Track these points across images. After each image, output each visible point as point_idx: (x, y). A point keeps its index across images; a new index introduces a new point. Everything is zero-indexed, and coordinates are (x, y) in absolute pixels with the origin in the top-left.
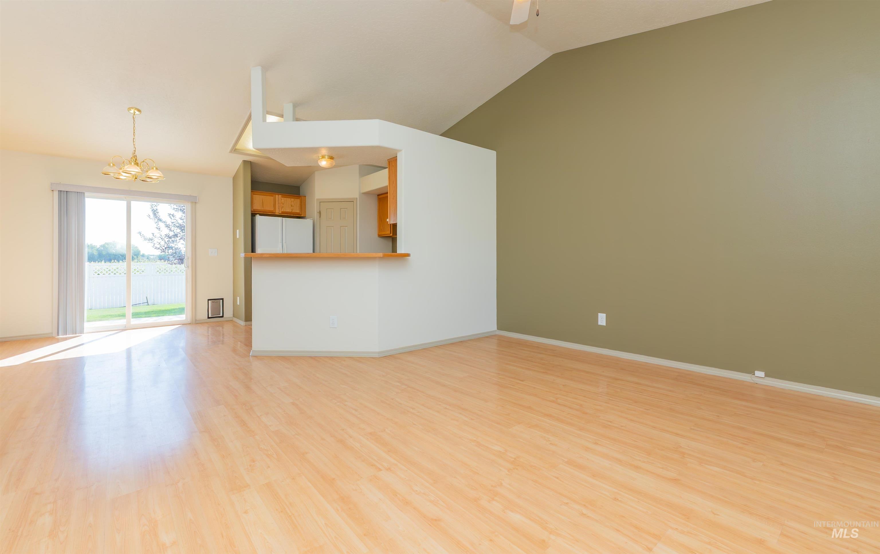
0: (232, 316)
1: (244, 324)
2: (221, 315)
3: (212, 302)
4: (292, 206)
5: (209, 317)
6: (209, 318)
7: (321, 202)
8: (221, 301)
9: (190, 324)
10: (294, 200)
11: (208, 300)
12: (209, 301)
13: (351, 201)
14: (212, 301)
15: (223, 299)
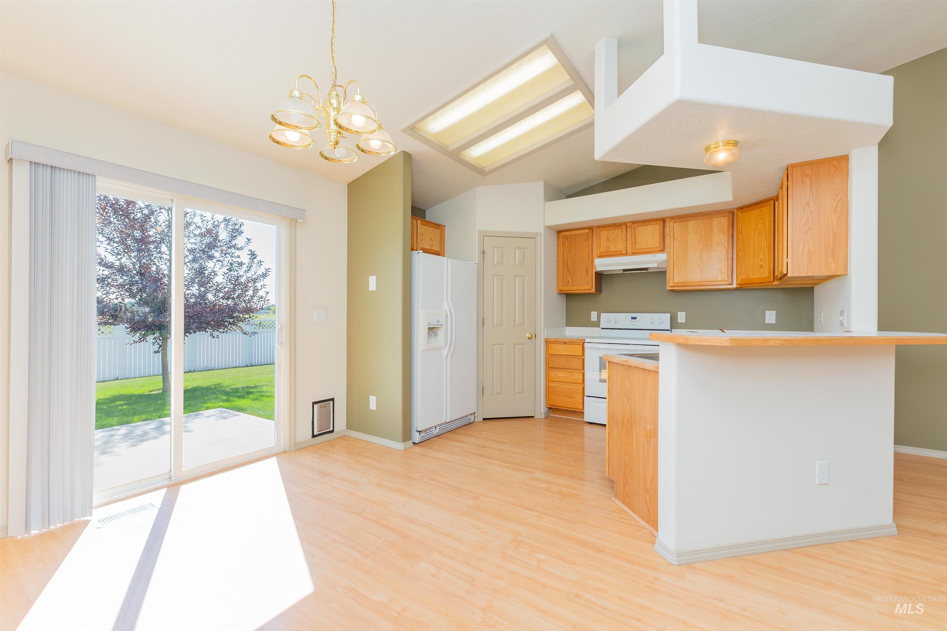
0: (346, 428)
1: (403, 447)
2: (331, 429)
3: (320, 407)
4: (431, 239)
5: (315, 434)
6: (314, 436)
7: (485, 236)
8: (332, 402)
9: (285, 452)
10: (434, 230)
11: (314, 403)
12: (315, 405)
13: (532, 237)
14: (319, 404)
15: (333, 400)
